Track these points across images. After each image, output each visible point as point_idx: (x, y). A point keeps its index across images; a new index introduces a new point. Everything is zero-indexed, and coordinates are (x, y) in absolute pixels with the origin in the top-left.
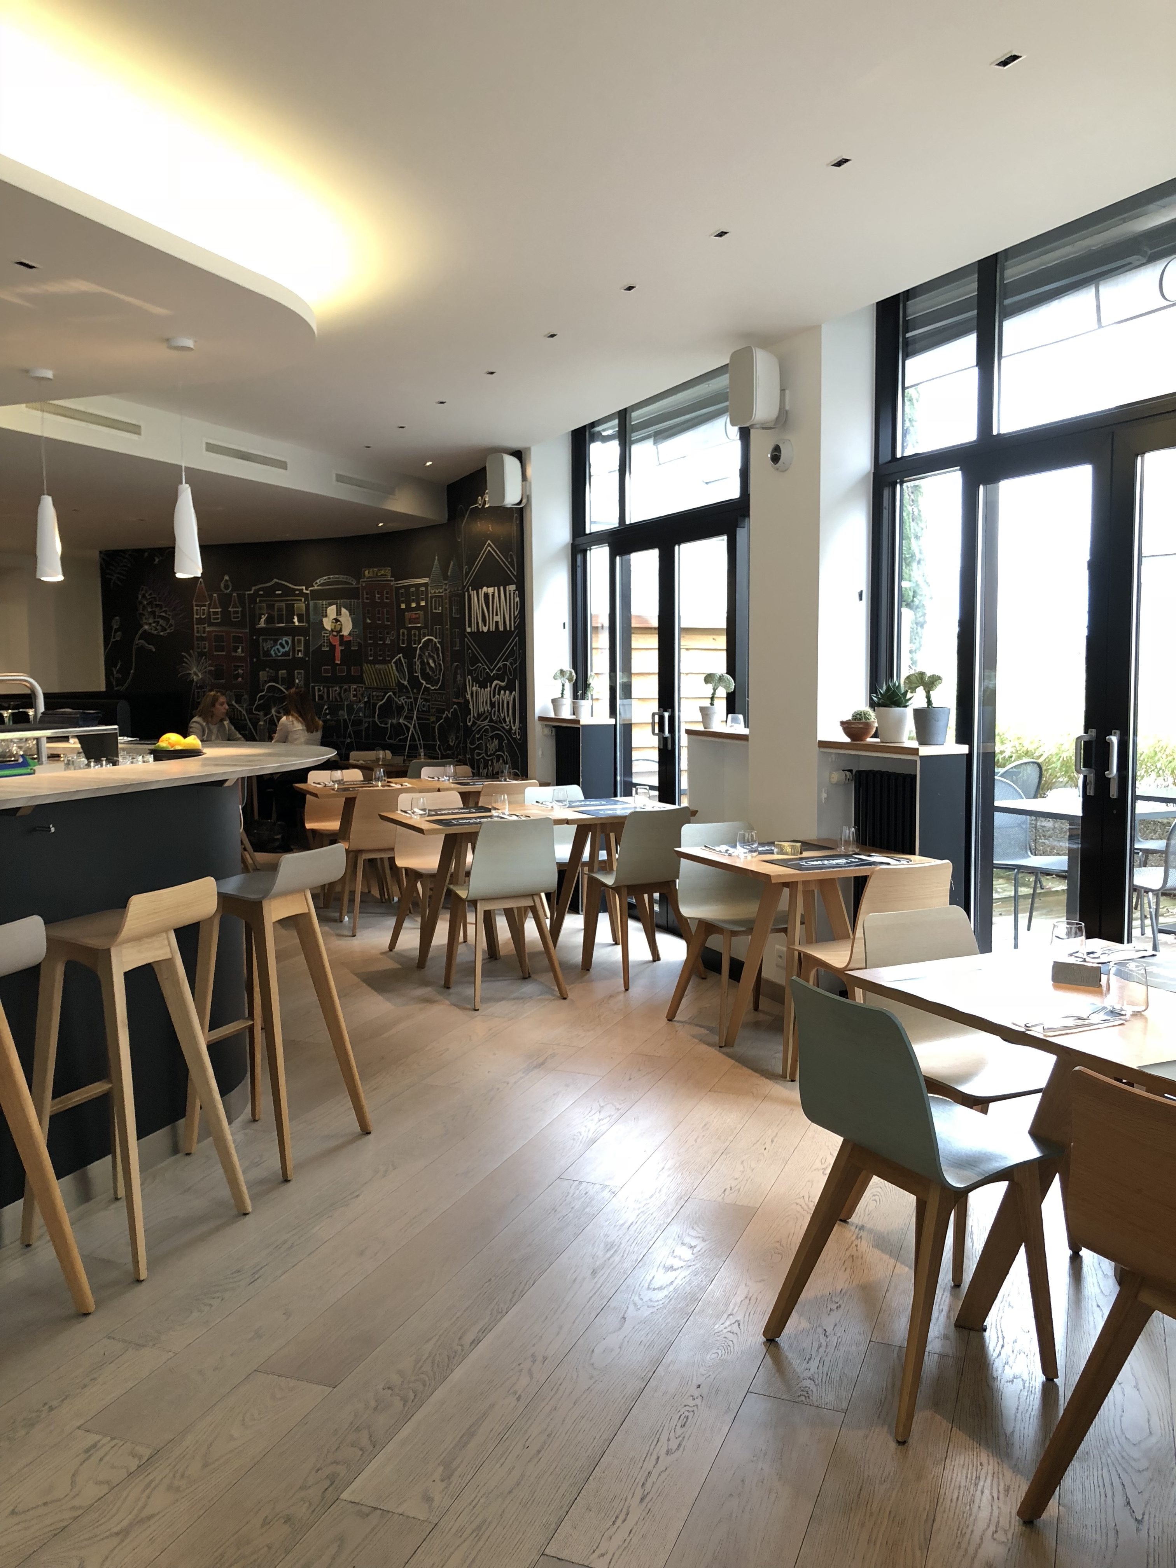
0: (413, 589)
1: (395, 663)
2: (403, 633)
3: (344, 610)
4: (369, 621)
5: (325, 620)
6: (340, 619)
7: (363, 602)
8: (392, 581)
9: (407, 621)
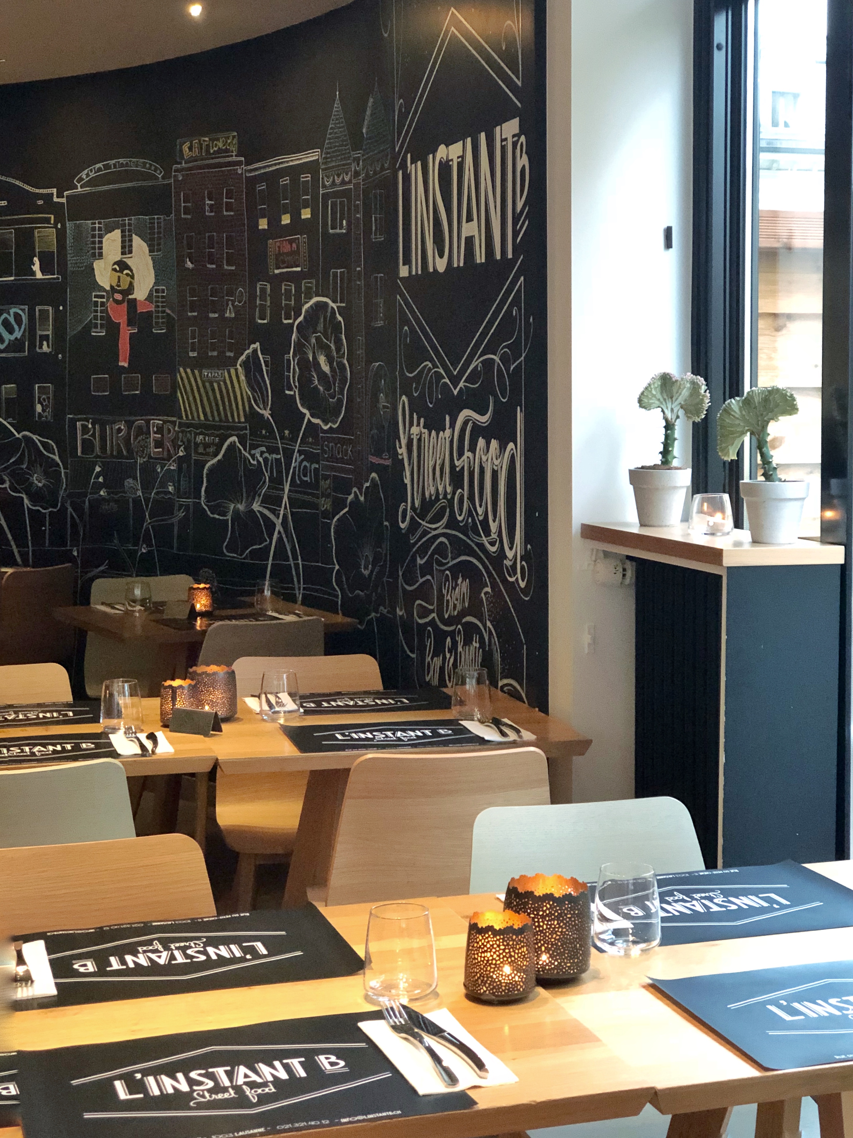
0: (285, 181)
1: (245, 365)
2: (263, 290)
3: (137, 241)
4: (189, 265)
5: (98, 265)
6: (129, 262)
7: (178, 219)
8: (239, 163)
9: (271, 261)
